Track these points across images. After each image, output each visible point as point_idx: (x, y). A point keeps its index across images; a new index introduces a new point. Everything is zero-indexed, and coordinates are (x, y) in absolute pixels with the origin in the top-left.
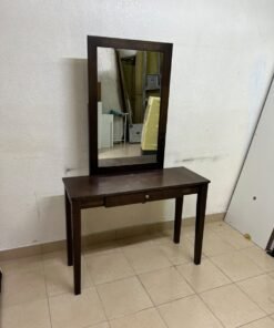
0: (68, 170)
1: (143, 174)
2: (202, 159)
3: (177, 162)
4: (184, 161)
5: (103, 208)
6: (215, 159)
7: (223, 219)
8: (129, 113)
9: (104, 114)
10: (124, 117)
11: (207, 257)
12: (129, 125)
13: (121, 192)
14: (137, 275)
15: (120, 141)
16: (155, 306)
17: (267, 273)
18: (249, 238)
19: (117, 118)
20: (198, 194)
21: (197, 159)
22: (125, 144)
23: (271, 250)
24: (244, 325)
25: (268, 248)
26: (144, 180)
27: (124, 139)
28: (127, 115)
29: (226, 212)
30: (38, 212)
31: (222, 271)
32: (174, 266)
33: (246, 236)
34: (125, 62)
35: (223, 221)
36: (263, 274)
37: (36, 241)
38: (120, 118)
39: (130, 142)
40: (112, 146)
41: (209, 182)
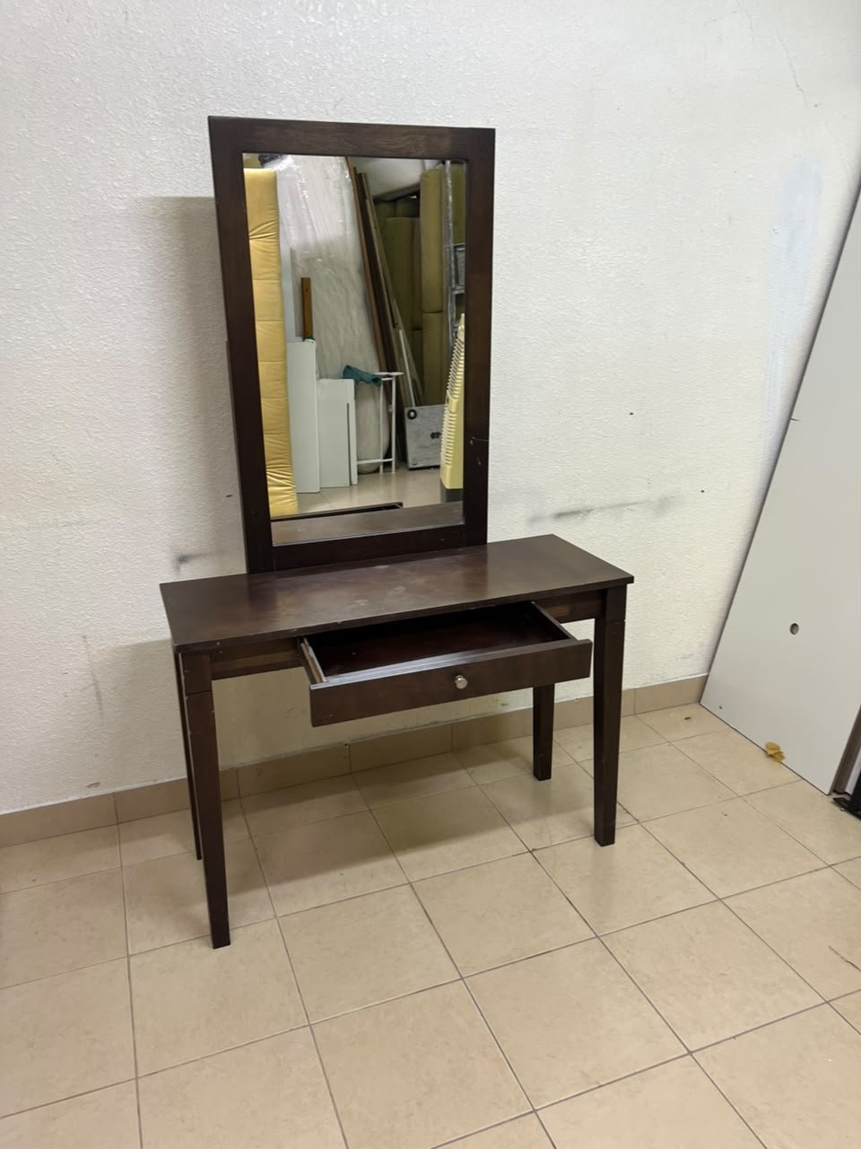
0: (183, 559)
1: (417, 564)
2: (621, 507)
3: (534, 520)
4: (560, 515)
6: (662, 505)
7: (699, 698)
8: (403, 370)
9: (322, 381)
10: (388, 386)
11: (637, 820)
12: (406, 410)
13: (336, 623)
14: (410, 884)
15: (379, 463)
16: (462, 978)
17: (830, 866)
18: (777, 756)
19: (366, 388)
20: (593, 620)
21: (602, 509)
22: (393, 472)
23: (846, 793)
24: (746, 1032)
25: (838, 786)
26: (420, 581)
27: (391, 457)
28: (397, 377)
29: (707, 677)
30: (98, 694)
31: (683, 864)
32: (530, 852)
33: (771, 752)
34: (386, 208)
35: (697, 705)
36: (817, 870)
37: (97, 784)
38: (376, 388)
39: (411, 466)
40: (355, 480)
41: (631, 580)
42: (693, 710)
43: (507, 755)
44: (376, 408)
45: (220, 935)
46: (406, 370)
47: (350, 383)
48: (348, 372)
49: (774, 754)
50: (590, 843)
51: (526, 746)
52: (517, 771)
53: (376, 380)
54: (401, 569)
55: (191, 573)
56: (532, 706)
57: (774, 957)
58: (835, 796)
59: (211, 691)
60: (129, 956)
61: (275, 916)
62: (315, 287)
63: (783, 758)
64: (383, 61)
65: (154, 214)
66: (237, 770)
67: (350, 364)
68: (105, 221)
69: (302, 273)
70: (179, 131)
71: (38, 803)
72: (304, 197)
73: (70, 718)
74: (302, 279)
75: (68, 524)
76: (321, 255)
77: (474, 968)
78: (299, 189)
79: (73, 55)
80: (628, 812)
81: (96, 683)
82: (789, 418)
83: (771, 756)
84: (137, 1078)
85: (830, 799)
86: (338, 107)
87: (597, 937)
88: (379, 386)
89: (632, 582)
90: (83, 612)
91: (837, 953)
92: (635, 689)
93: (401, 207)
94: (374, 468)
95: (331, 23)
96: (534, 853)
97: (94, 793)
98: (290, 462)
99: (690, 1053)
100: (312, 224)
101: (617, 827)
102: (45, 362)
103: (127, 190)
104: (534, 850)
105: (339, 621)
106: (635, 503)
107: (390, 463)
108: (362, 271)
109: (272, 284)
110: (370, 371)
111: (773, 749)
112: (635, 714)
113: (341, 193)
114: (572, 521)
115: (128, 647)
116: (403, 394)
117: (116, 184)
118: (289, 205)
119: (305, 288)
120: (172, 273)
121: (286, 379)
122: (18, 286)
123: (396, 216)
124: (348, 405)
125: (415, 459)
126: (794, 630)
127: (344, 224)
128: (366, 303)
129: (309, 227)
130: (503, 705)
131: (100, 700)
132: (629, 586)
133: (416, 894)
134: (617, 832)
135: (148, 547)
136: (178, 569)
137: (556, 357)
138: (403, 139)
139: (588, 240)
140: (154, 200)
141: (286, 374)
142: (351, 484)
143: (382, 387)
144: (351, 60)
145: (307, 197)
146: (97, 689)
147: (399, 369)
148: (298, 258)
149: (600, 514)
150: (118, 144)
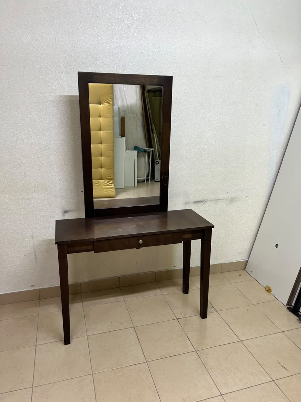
0: (66, 212)
1: (142, 217)
2: (216, 200)
3: (187, 203)
4: (195, 202)
5: (93, 253)
6: (232, 200)
7: (245, 268)
8: (155, 148)
9: (127, 151)
10: (149, 153)
11: (216, 310)
12: (155, 161)
13: (110, 237)
14: (134, 327)
15: (145, 179)
16: (146, 362)
17: (282, 332)
18: (269, 291)
19: (141, 154)
20: (201, 240)
21: (210, 201)
22: (150, 182)
23: (292, 306)
24: (243, 389)
25: (289, 303)
26: (141, 223)
27: (149, 177)
28: (152, 150)
29: (248, 261)
30: (35, 255)
31: (230, 327)
32: (177, 319)
33: (267, 289)
34: (152, 94)
35: (244, 271)
36: (277, 333)
37: (34, 285)
38: (145, 154)
39: (156, 180)
40: (136, 185)
41: (213, 227)
42: (242, 272)
43: (174, 284)
44: (145, 160)
45: (67, 340)
46: (156, 148)
47: (136, 152)
48: (136, 148)
49: (269, 290)
50: (198, 318)
51: (181, 281)
52: (177, 290)
53: (145, 151)
54: (136, 219)
55: (68, 217)
56: (182, 268)
57: (257, 363)
58: (288, 306)
59: (67, 257)
60: (36, 345)
61: (87, 335)
62: (126, 120)
63: (271, 291)
64: (138, 53)
65: (62, 100)
66: (81, 284)
67: (137, 146)
68: (45, 103)
69: (122, 115)
70: (71, 75)
71: (14, 291)
72: (124, 90)
73: (26, 263)
74: (122, 117)
75: (29, 199)
76: (129, 109)
77: (151, 359)
78: (123, 87)
79: (38, 51)
80: (213, 307)
81: (35, 252)
82: (278, 172)
83: (267, 290)
84: (33, 387)
85: (286, 307)
86: (123, 68)
87: (195, 351)
88: (146, 153)
89: (214, 227)
90: (32, 228)
91: (280, 364)
92: (222, 264)
93: (157, 93)
94: (143, 181)
95: (122, 41)
96: (178, 320)
97: (32, 288)
98: (114, 177)
99: (221, 395)
100: (126, 99)
101: (208, 312)
102: (24, 146)
103: (53, 93)
104: (178, 318)
105: (111, 236)
106: (222, 199)
107: (149, 179)
108: (142, 115)
109: (110, 119)
110: (143, 148)
111: (267, 288)
112: (221, 272)
113: (136, 89)
114: (200, 204)
115: (46, 240)
116: (154, 156)
117: (50, 91)
118: (119, 93)
119: (123, 120)
120: (66, 119)
121: (113, 150)
122: (17, 123)
123: (155, 96)
124: (135, 159)
125: (157, 178)
126: (277, 247)
127: (137, 99)
128: (143, 125)
129: (125, 100)
130: (174, 267)
131: (36, 257)
132: (212, 228)
133: (135, 331)
134: (208, 314)
135: (54, 207)
136: (64, 215)
137: (195, 149)
138: (142, 79)
139: (207, 111)
140: (61, 96)
141: (114, 149)
142: (134, 186)
143: (147, 153)
144: (128, 53)
145: (125, 90)
146: (35, 253)
147: (153, 147)
148: (121, 110)
149: (210, 202)
150: (51, 79)
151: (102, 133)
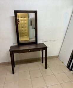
0: (14, 44)
2: (50, 41)
5: (18, 53)
7: (58, 57)
9: (32, 29)
11: (49, 67)
41: (47, 47)
45: (13, 73)
49: (63, 63)
52: (41, 62)
57: (57, 79)
60: (6, 74)
61: (18, 72)
74: (31, 21)
82: (66, 34)
85: (66, 67)
97: (7, 62)
112: (52, 58)
124: (34, 31)
129: (32, 17)
133: (29, 72)
151: (26, 25)
